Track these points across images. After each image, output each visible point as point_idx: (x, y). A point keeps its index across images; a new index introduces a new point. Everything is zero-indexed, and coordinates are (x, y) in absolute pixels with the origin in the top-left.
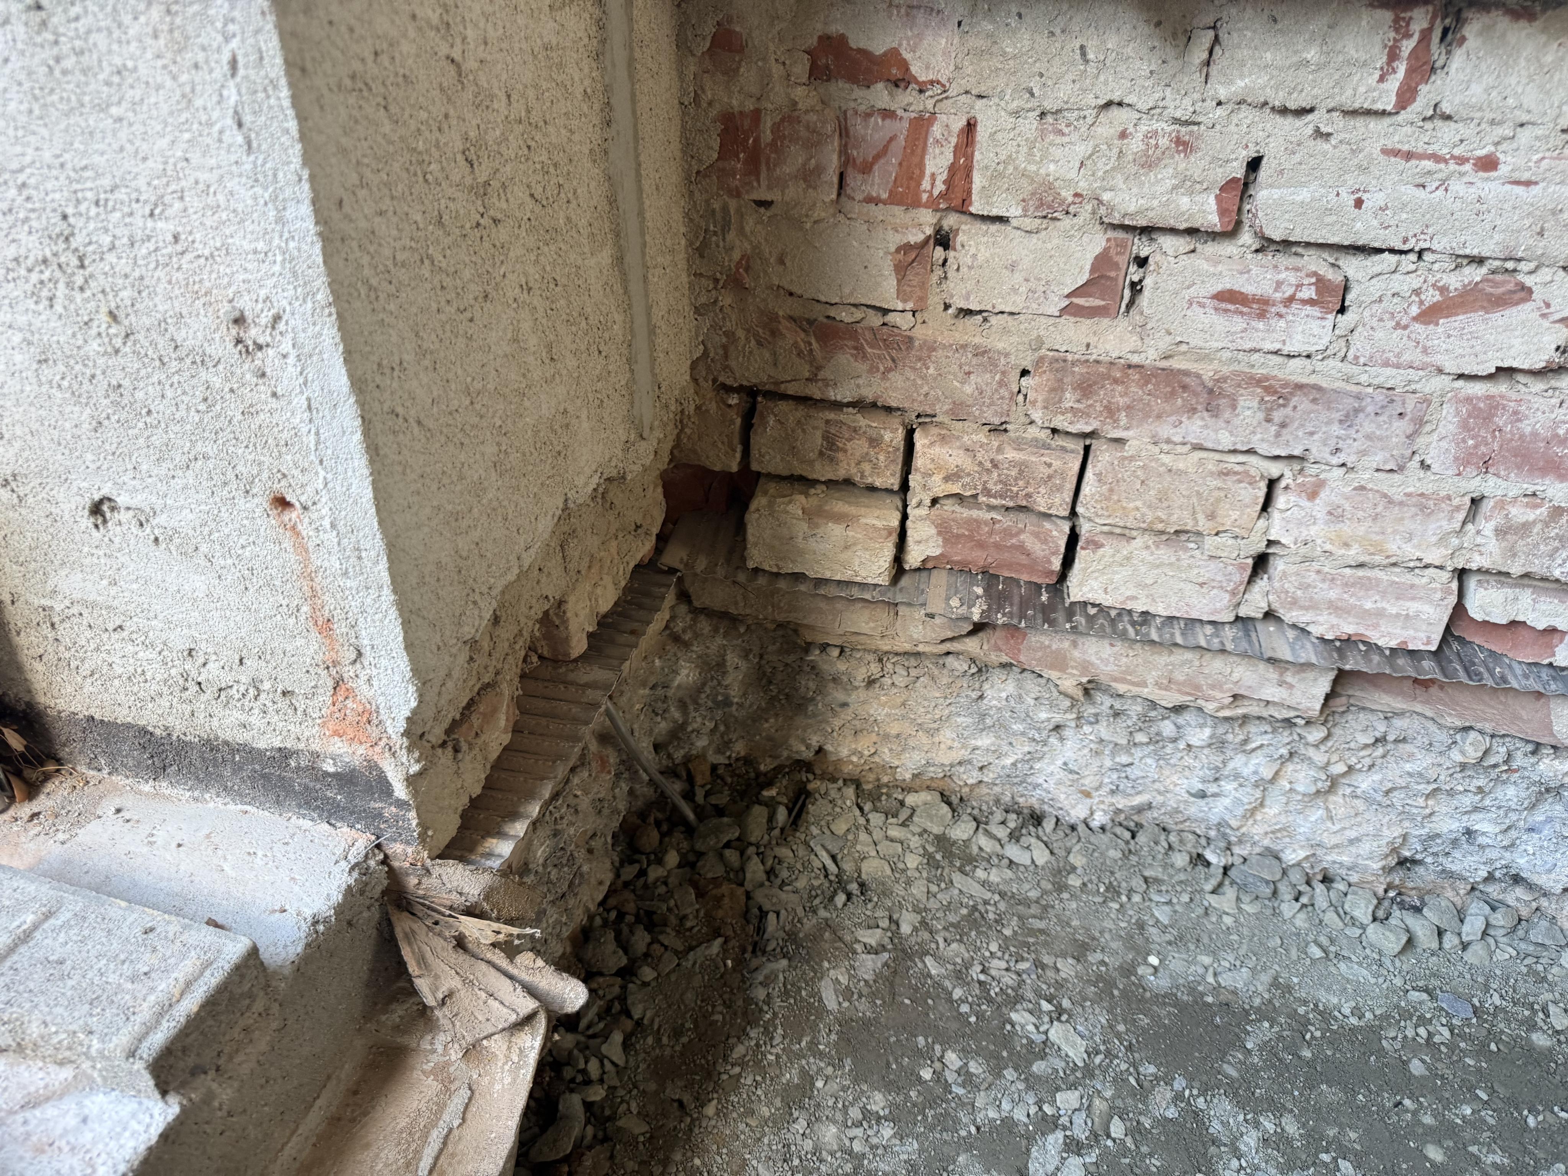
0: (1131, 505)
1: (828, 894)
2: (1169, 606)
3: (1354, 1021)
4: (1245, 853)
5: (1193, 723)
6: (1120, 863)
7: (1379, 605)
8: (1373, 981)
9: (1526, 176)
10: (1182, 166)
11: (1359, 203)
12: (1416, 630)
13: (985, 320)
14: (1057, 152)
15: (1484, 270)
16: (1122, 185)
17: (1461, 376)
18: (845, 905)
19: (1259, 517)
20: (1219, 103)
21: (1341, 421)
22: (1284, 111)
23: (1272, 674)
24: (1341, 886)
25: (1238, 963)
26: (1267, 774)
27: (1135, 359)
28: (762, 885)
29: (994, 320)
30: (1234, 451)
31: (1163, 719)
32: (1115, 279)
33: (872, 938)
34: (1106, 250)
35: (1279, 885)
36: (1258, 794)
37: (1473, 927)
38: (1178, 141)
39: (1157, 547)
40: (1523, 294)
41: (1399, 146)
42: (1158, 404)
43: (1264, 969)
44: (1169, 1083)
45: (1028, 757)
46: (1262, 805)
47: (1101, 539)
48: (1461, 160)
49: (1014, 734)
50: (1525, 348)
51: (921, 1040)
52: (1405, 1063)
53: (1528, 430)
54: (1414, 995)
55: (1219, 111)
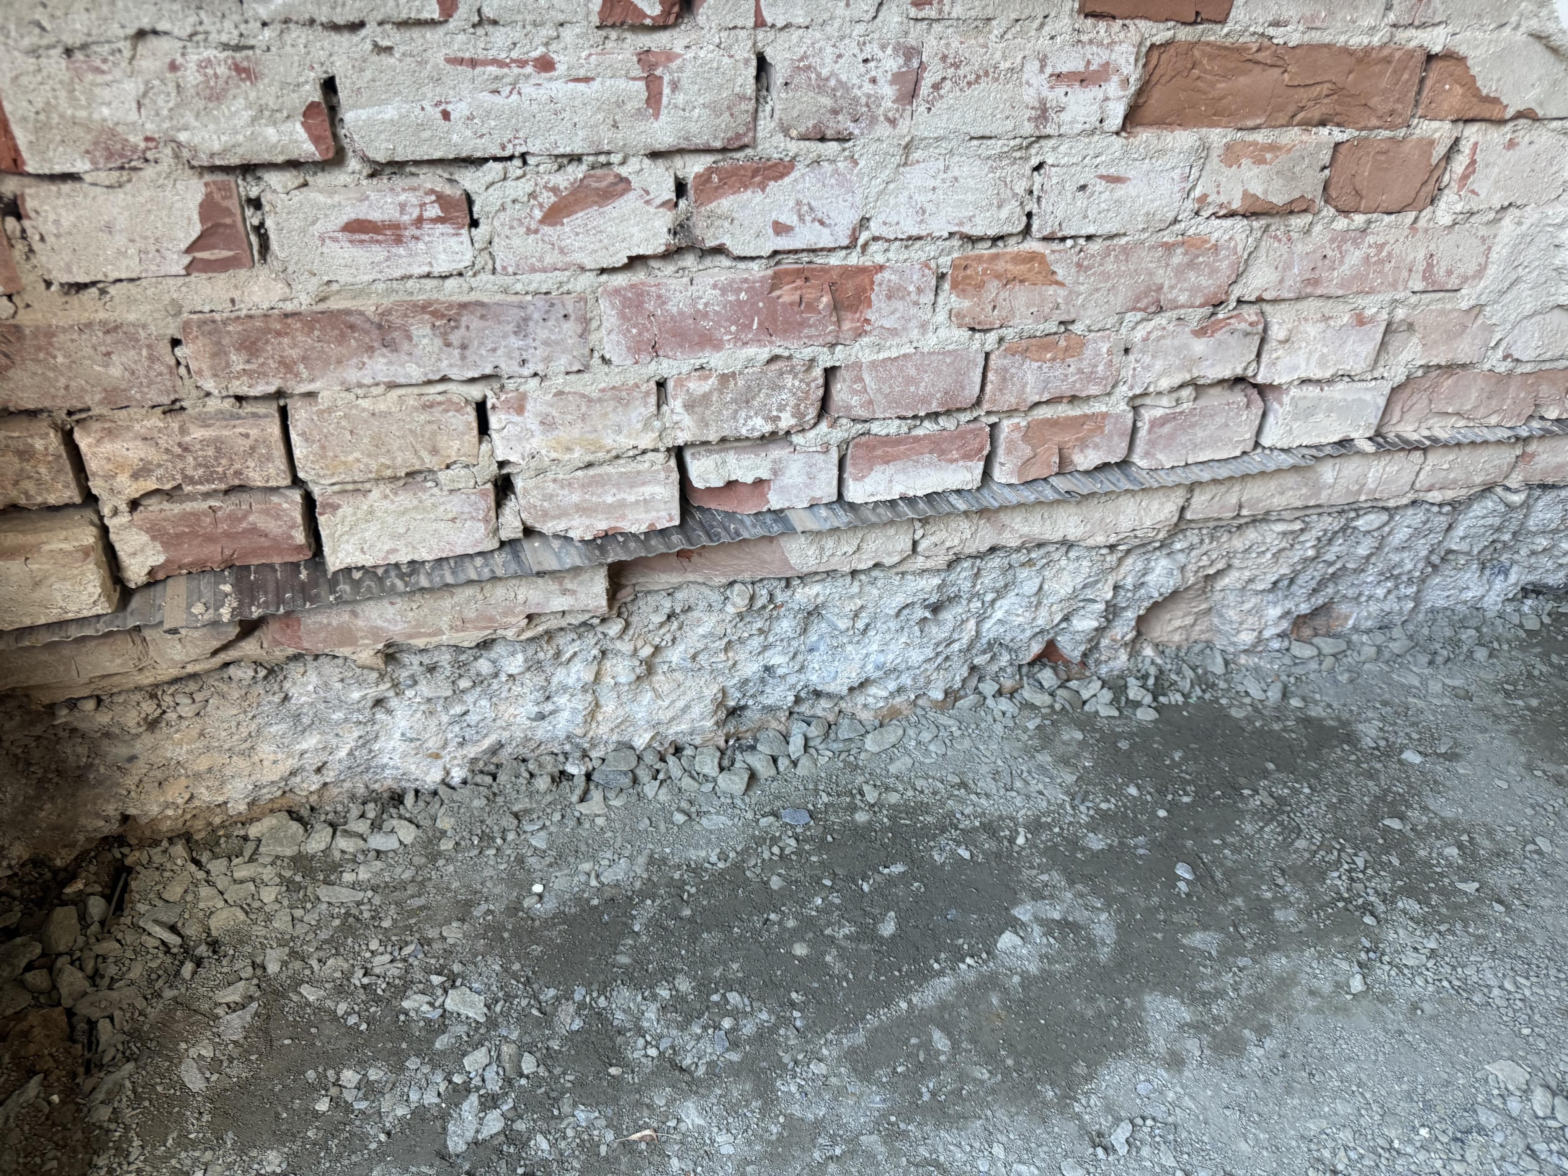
0: (350, 458)
1: (172, 970)
2: (432, 549)
3: (721, 865)
4: (601, 754)
5: (505, 654)
6: (487, 809)
7: (618, 497)
8: (730, 823)
9: (582, 73)
10: (252, 95)
11: (446, 115)
12: (658, 511)
13: (103, 292)
14: (106, 94)
15: (584, 167)
16: (194, 123)
17: (603, 271)
18: (194, 973)
19: (480, 442)
20: (264, 24)
21: (515, 333)
22: (335, 28)
23: (554, 586)
24: (689, 752)
25: (616, 857)
26: (589, 677)
27: (289, 307)
28: (85, 994)
29: (112, 290)
30: (429, 382)
31: (476, 659)
32: (233, 226)
33: (233, 995)
34: (209, 196)
35: (637, 771)
36: (589, 697)
37: (796, 745)
38: (238, 69)
39: (396, 494)
40: (622, 186)
41: (460, 55)
42: (333, 350)
43: (640, 852)
44: (569, 998)
45: (361, 742)
46: (597, 705)
47: (336, 500)
48: (522, 63)
49: (337, 724)
50: (643, 235)
51: (311, 1075)
52: (766, 883)
53: (675, 310)
54: (764, 822)
55: (267, 33)
